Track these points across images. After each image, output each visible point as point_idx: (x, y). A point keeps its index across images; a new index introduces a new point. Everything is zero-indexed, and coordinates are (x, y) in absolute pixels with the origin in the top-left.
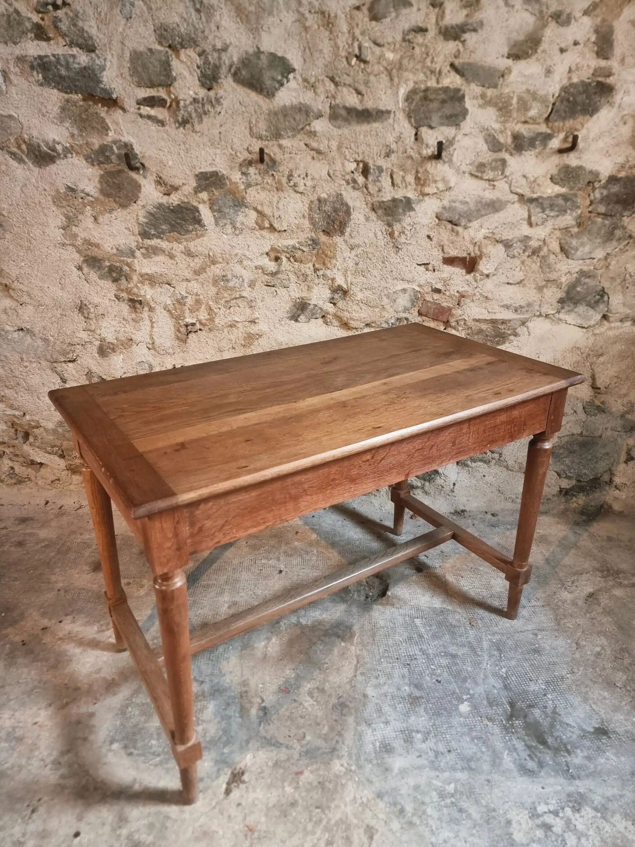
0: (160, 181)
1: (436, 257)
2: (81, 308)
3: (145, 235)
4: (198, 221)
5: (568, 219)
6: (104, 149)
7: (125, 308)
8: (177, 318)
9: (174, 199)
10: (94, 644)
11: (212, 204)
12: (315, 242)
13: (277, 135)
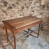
0: (9, 5)
1: (31, 11)
2: (2, 15)
3: (8, 9)
4: (12, 8)
5: (40, 8)
6: (4, 2)
7: (6, 15)
8: (10, 16)
9: (10, 6)
10: (5, 42)
11: (13, 6)
12: (21, 10)
13: (19, 1)
